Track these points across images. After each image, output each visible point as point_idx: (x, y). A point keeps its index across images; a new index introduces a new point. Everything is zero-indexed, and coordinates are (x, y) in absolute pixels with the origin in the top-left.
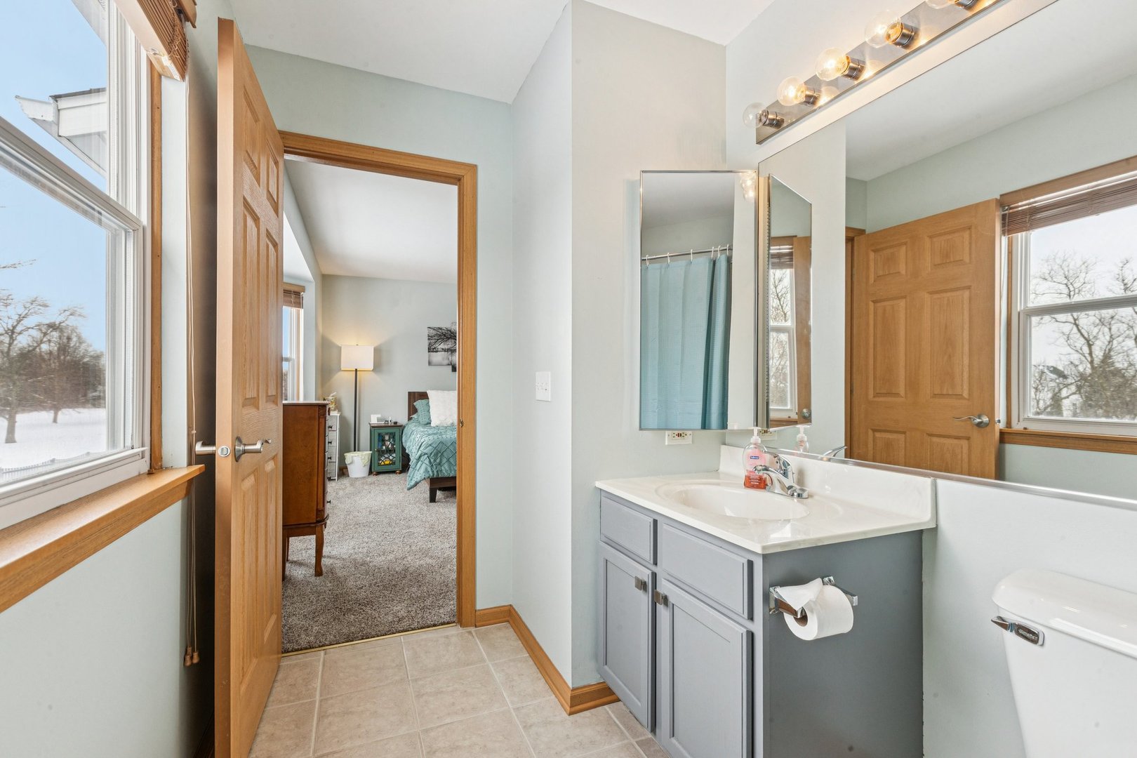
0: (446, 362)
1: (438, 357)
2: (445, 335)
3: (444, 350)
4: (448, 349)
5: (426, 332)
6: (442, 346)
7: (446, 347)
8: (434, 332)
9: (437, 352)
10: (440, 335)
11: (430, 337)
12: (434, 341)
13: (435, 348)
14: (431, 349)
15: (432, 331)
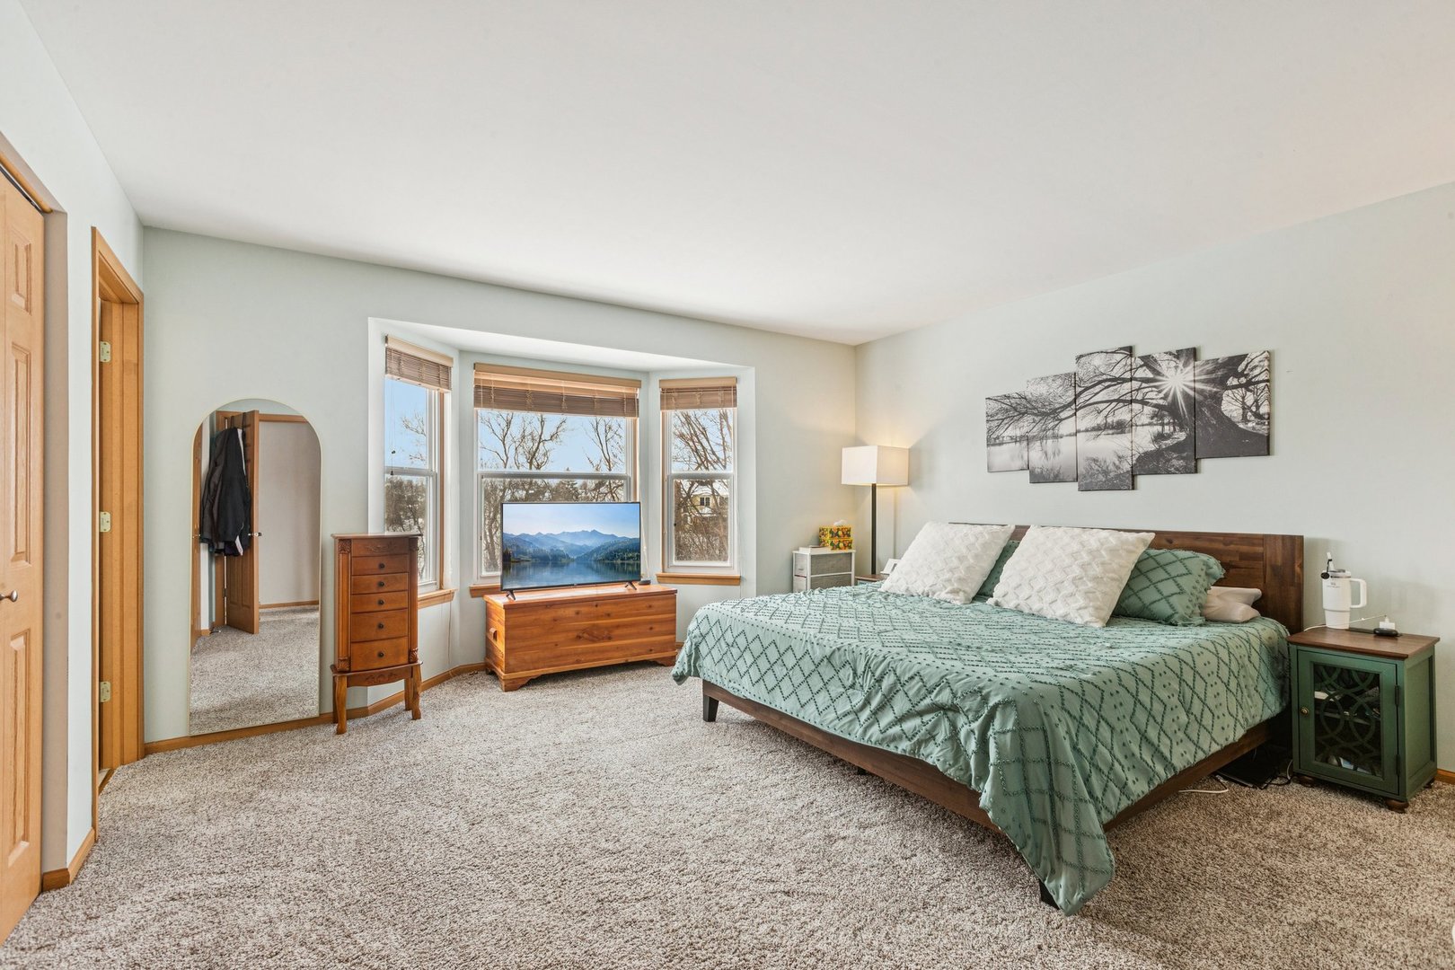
0: (1019, 464)
1: (1005, 454)
2: (1015, 409)
3: (1015, 440)
4: (1021, 437)
5: (983, 408)
6: (1012, 431)
7: (1018, 433)
8: (997, 406)
9: (1001, 444)
10: (1007, 411)
11: (990, 417)
12: (996, 423)
13: (998, 438)
14: (993, 441)
15: (992, 404)
